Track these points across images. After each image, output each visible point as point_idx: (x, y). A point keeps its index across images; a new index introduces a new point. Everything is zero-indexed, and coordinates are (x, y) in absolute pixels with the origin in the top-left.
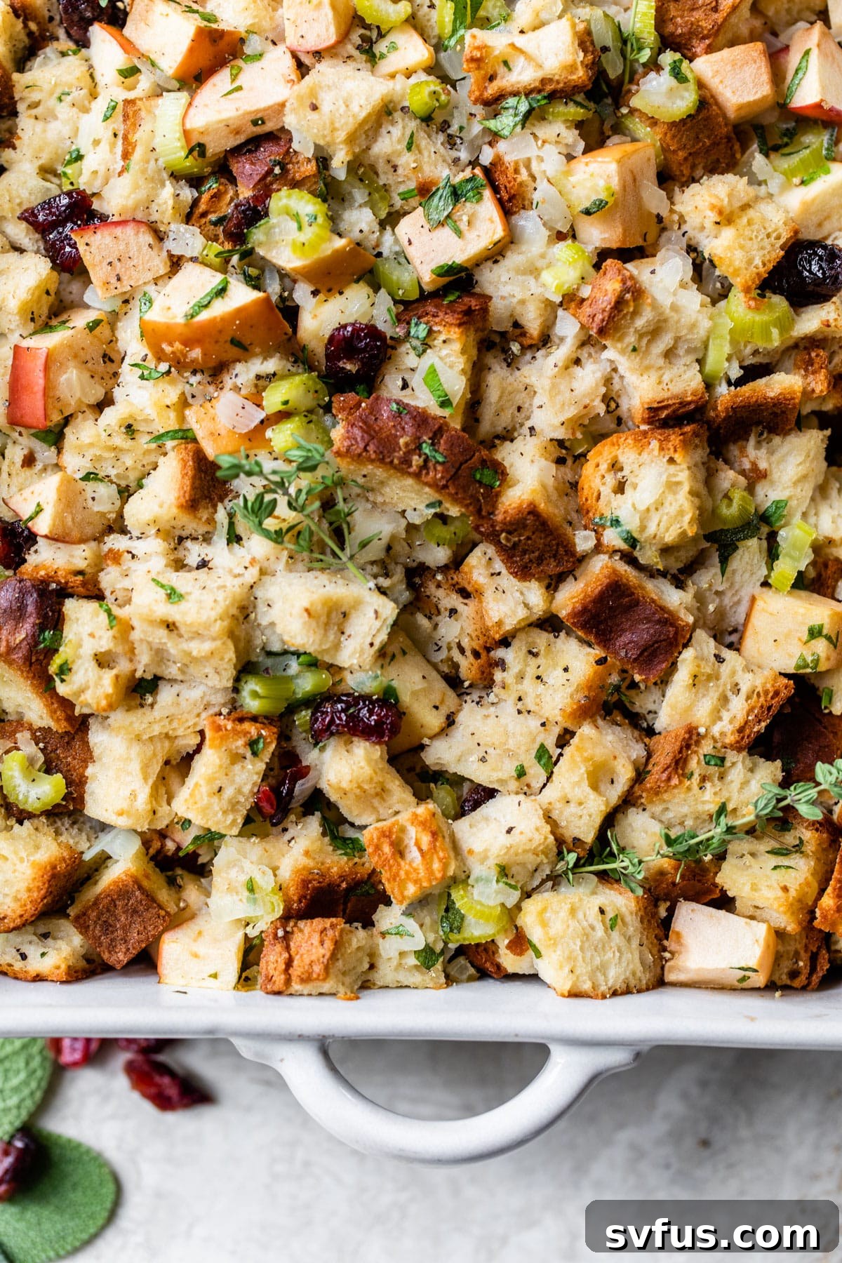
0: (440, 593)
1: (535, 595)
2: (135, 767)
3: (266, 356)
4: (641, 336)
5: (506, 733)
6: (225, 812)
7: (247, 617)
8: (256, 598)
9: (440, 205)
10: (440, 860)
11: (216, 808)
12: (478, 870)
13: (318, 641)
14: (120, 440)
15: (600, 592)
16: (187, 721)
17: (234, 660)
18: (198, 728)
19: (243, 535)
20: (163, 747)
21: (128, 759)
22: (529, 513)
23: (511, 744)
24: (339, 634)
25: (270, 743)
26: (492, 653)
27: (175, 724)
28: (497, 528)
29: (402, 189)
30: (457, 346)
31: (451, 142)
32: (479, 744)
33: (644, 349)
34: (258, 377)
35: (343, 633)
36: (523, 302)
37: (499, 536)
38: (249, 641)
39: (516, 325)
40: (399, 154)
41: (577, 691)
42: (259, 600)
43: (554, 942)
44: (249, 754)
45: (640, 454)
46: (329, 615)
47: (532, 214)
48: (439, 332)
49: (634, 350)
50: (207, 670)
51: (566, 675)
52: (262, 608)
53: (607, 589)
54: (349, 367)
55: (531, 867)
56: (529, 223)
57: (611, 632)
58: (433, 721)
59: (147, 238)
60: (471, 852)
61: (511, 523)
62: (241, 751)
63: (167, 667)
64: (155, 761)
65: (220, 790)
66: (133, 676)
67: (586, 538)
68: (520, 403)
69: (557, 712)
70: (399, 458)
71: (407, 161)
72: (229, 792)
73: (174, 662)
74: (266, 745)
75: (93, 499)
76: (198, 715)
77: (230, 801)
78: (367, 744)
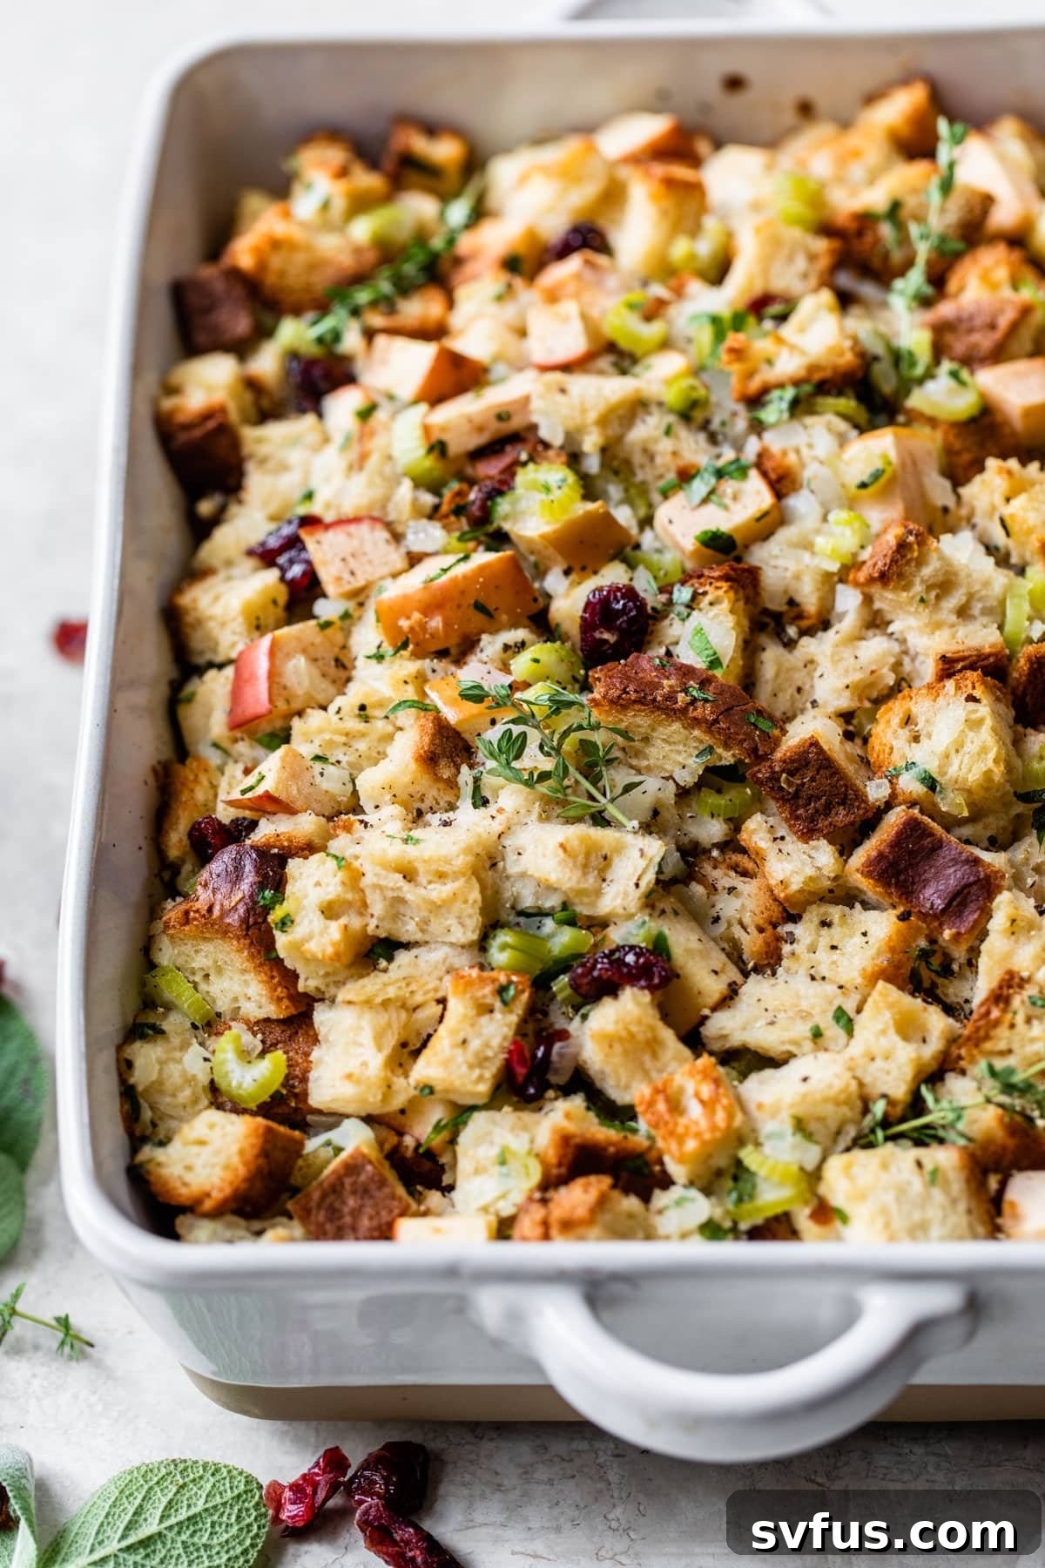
0: (717, 873)
1: (823, 856)
2: (367, 1037)
3: (515, 625)
4: (929, 588)
5: (798, 996)
6: (471, 1067)
7: (494, 865)
8: (504, 847)
9: (699, 487)
10: (724, 1108)
11: (460, 1059)
12: (767, 1127)
13: (575, 879)
14: (354, 725)
15: (897, 833)
16: (427, 983)
17: (479, 903)
18: (440, 995)
19: (490, 798)
20: (398, 1018)
21: (360, 1029)
22: (811, 745)
23: (804, 1005)
24: (600, 881)
25: (523, 991)
26: (779, 929)
27: (413, 987)
28: (777, 769)
29: (661, 483)
30: (725, 605)
31: (713, 439)
32: (766, 1010)
33: (933, 601)
34: (506, 647)
35: (604, 880)
36: (797, 577)
37: (778, 780)
38: (497, 892)
39: (792, 602)
40: (656, 441)
41: (879, 953)
42: (508, 849)
43: (862, 1197)
44: (498, 1005)
45: (935, 701)
46: (588, 855)
47: (805, 492)
48: (705, 593)
49: (922, 600)
50: (449, 922)
51: (865, 939)
52: (511, 857)
53: (904, 828)
54: (606, 636)
55: (833, 1126)
56: (800, 503)
57: (913, 883)
58: (713, 987)
59: (382, 535)
60: (760, 1106)
61: (792, 761)
62: (489, 1000)
63: (404, 924)
64: (390, 1032)
65: (464, 1042)
66: (366, 930)
67: (879, 786)
68: (799, 683)
69: (856, 974)
70: (663, 696)
71: (665, 446)
72: (475, 1044)
73: (412, 918)
74: (519, 993)
75: (322, 774)
76: (441, 979)
77: (477, 1054)
78: (635, 989)
